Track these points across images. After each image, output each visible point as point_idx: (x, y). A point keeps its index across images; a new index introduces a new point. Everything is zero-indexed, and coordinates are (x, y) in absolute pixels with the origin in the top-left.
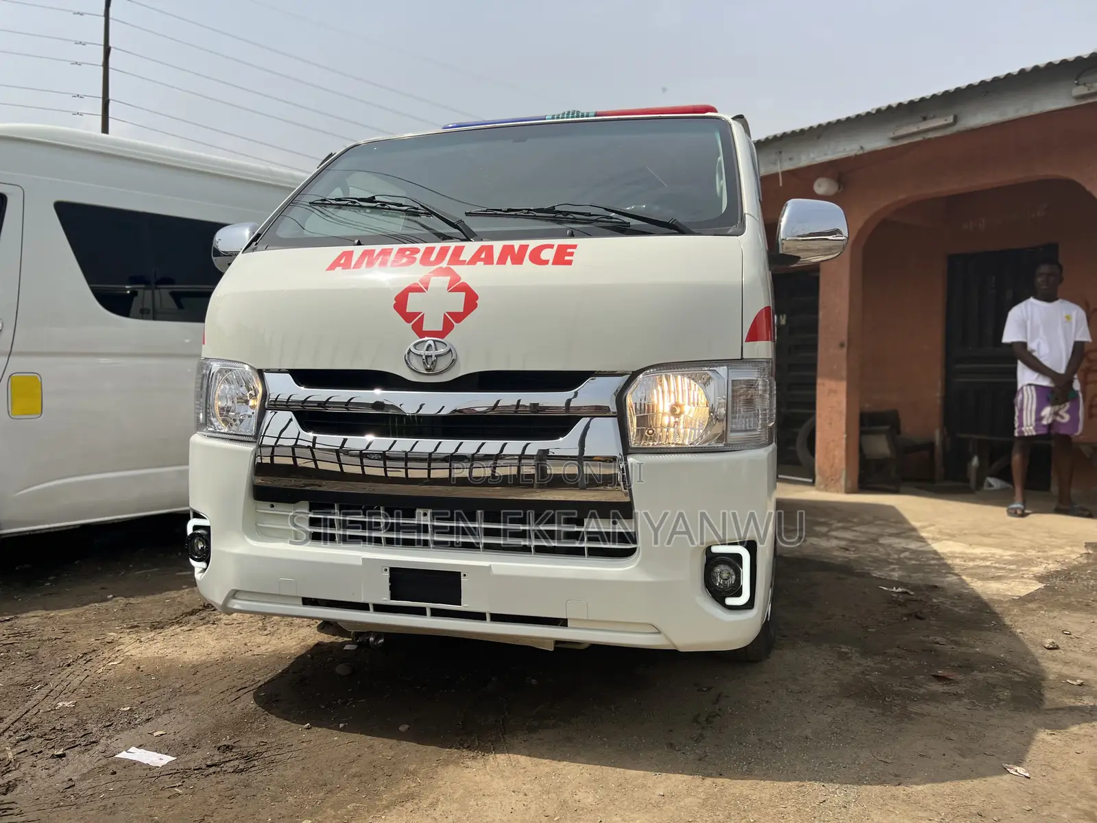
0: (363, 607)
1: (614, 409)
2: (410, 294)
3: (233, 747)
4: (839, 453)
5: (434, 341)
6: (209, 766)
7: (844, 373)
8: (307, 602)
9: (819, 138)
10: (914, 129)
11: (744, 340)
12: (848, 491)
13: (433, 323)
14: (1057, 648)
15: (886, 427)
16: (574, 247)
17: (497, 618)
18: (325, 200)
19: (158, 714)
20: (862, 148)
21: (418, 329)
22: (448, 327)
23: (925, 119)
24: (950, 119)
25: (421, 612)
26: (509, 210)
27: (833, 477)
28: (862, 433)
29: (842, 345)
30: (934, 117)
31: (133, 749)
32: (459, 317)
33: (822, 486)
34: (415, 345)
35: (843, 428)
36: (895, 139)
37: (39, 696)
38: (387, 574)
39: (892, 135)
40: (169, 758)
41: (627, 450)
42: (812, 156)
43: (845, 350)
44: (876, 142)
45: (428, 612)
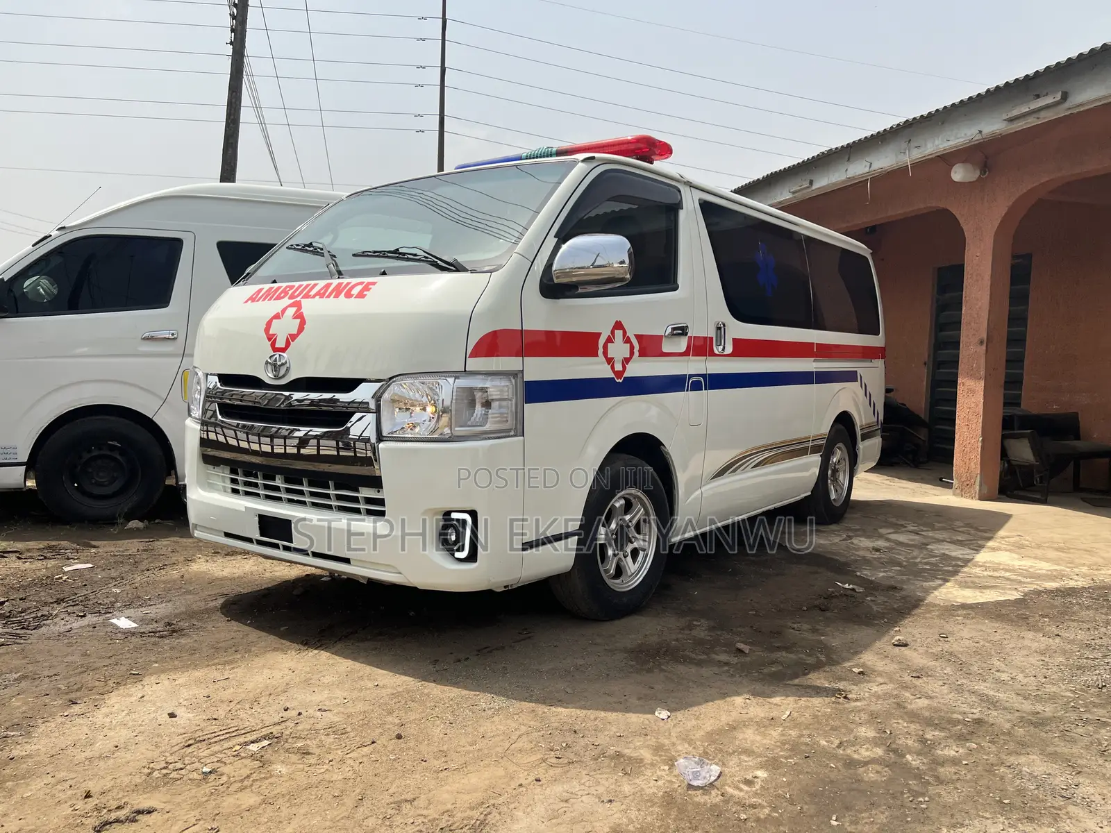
0: (249, 540)
1: (372, 406)
2: (274, 320)
3: (173, 624)
4: (975, 458)
5: (280, 355)
6: (150, 632)
7: (983, 373)
8: (227, 535)
9: (943, 123)
10: (1025, 109)
11: (467, 356)
12: (982, 498)
13: (280, 343)
14: (905, 645)
15: (1029, 431)
16: (374, 284)
17: (316, 555)
18: (292, 245)
19: (162, 602)
20: (980, 132)
21: (273, 345)
22: (288, 344)
23: (1038, 96)
24: (1058, 97)
25: (276, 546)
26: (375, 252)
27: (968, 482)
28: (1004, 437)
29: (982, 343)
30: (1047, 94)
31: (123, 619)
32: (293, 337)
33: (958, 491)
34: (270, 358)
35: (980, 431)
36: (1011, 120)
37: (110, 585)
38: (257, 518)
39: (1005, 117)
40: (134, 625)
41: (380, 438)
42: (937, 142)
43: (984, 347)
44: (992, 125)
45: (281, 547)
